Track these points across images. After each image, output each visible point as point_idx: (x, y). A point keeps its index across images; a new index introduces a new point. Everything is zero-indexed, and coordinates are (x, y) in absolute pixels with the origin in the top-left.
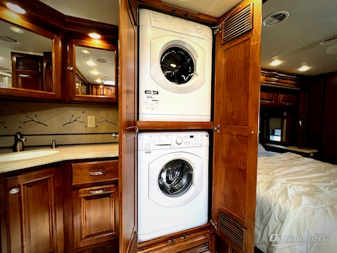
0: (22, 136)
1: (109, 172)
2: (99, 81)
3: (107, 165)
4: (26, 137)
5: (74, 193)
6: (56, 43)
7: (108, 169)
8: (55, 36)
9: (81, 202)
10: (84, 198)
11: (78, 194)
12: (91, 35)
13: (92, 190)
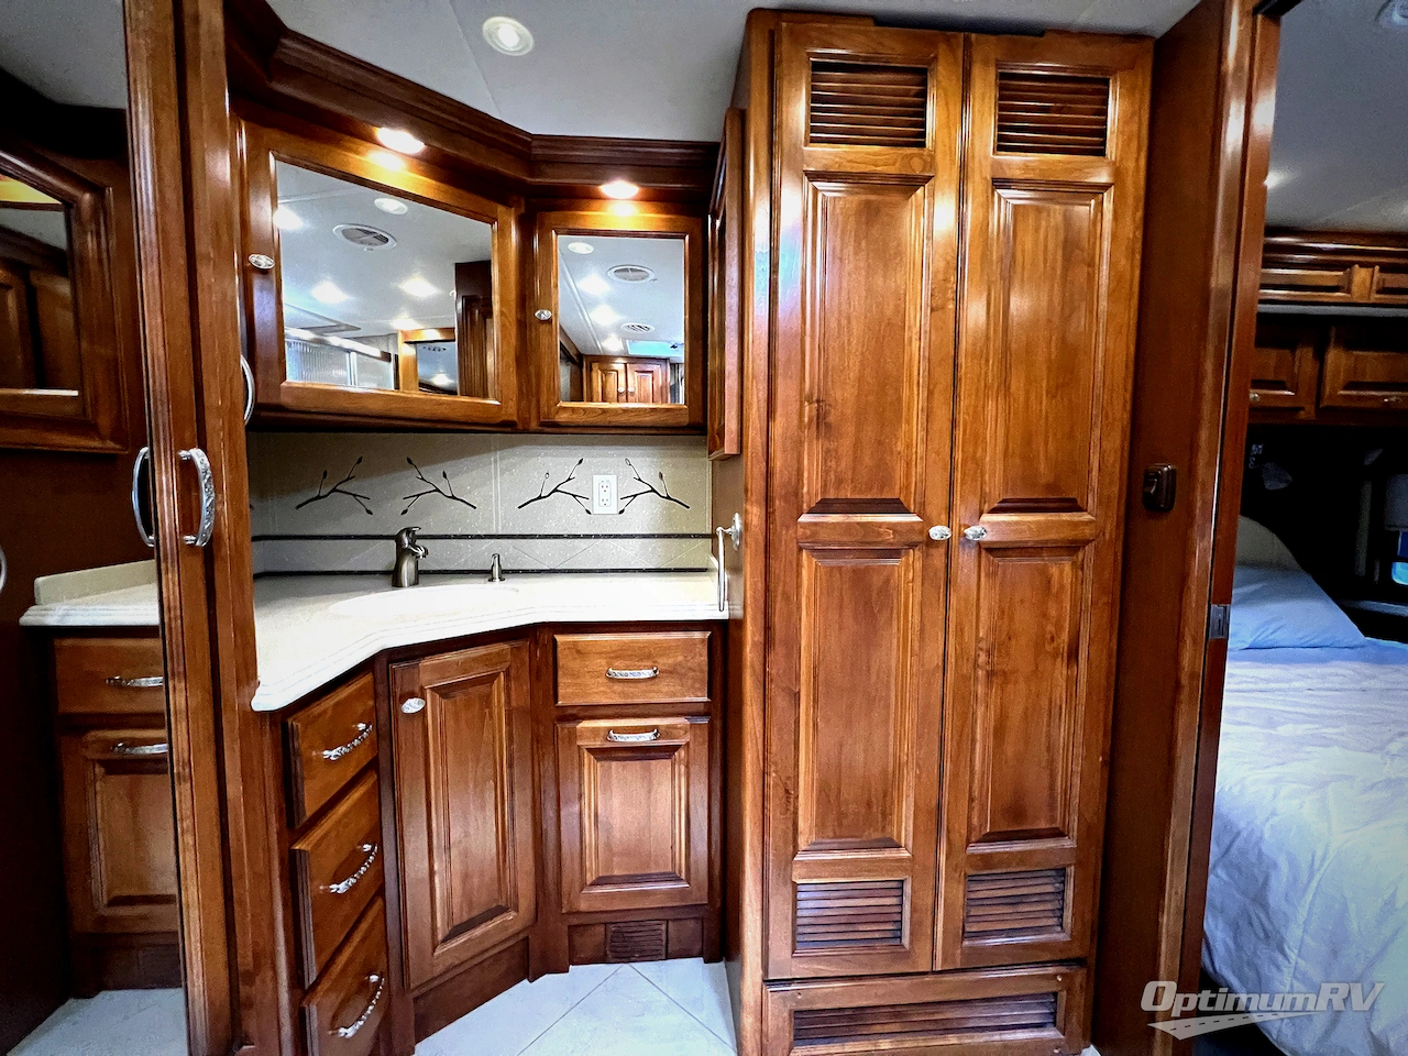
0: (414, 538)
1: (672, 672)
2: (612, 345)
3: (665, 649)
4: (427, 543)
5: (563, 729)
6: (502, 233)
7: (665, 662)
8: (501, 209)
9: (581, 765)
10: (589, 750)
11: (573, 736)
12: (605, 189)
13: (617, 730)
